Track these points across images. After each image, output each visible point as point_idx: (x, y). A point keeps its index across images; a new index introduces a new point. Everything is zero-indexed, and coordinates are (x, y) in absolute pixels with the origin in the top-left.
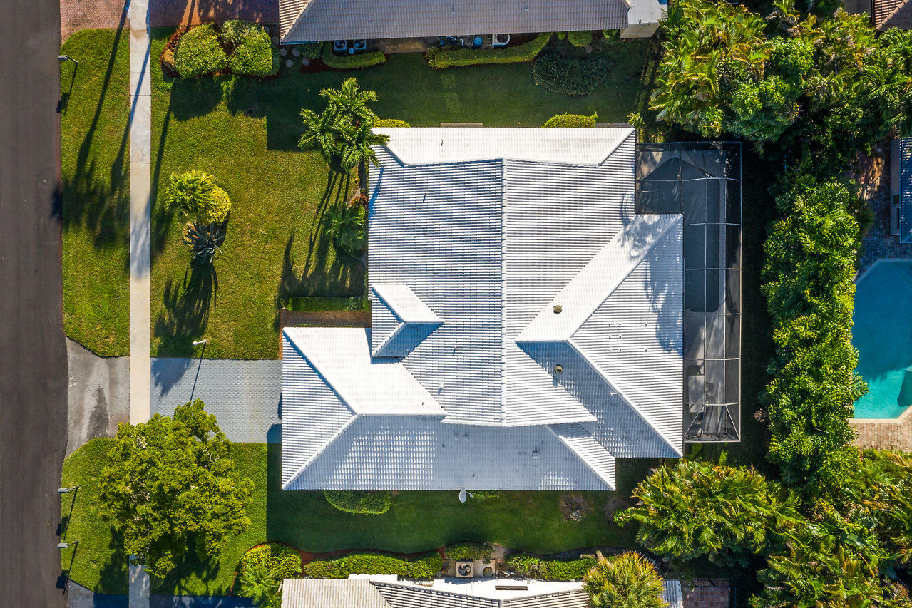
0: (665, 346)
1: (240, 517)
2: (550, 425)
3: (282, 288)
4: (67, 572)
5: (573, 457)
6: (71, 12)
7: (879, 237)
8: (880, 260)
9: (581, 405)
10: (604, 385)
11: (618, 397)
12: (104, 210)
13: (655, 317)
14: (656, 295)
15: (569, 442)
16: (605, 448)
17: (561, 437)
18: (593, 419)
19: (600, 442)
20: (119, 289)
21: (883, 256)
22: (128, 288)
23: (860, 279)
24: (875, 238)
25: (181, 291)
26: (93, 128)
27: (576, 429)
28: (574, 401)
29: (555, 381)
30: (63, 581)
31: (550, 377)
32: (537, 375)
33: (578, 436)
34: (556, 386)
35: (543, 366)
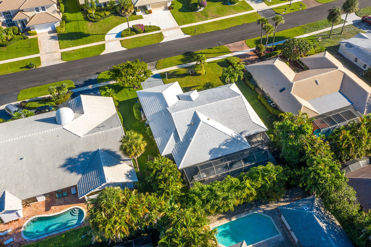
0: (210, 153)
1: (127, 83)
2: (176, 129)
3: (187, 87)
4: (101, 73)
5: (167, 140)
6: (230, 45)
7: (278, 215)
8: (271, 218)
9: (184, 135)
10: (192, 136)
11: (190, 141)
12: (190, 59)
13: (218, 147)
14: (224, 145)
15: (172, 136)
16: (174, 149)
17: (173, 133)
18: (181, 140)
19: (175, 146)
20: (173, 65)
21: (273, 218)
22: (174, 66)
23: (261, 214)
24: (277, 214)
25: (177, 74)
26: (207, 53)
27: (177, 137)
28: (185, 133)
29: (188, 125)
30: (99, 73)
31: (189, 123)
32: (189, 120)
33: (175, 139)
34: (187, 126)
35: (191, 121)
